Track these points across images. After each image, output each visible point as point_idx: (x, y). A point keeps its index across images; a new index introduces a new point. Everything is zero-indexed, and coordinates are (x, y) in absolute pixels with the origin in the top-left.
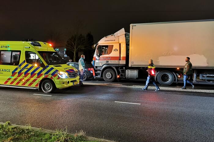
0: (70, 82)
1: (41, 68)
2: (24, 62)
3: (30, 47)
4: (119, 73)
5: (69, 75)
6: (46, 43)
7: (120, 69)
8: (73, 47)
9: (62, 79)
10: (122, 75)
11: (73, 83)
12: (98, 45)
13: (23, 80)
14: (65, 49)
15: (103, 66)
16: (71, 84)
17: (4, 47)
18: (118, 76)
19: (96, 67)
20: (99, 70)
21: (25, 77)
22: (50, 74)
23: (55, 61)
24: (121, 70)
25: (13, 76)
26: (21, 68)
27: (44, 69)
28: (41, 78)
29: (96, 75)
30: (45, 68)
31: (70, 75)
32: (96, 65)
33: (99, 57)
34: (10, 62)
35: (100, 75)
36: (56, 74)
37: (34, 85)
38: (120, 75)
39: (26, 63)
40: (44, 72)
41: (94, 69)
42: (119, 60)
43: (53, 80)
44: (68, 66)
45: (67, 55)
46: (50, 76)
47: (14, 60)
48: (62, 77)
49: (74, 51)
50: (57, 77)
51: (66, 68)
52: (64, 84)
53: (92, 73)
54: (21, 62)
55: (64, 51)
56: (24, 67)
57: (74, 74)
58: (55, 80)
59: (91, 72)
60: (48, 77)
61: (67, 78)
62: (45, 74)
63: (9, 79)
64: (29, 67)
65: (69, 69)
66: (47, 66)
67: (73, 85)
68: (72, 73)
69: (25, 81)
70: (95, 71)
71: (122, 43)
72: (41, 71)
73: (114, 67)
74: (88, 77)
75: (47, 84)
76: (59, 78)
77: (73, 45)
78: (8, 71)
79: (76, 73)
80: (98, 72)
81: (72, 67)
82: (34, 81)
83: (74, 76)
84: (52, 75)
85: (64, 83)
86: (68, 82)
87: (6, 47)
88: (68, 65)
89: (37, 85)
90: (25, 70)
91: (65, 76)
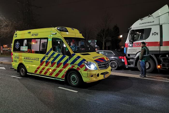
0: (100, 75)
1: (67, 57)
2: (51, 50)
3: (56, 33)
4: (159, 63)
5: (98, 65)
6: (74, 29)
7: (161, 57)
8: (102, 38)
9: (90, 71)
10: (163, 65)
11: (104, 76)
12: (131, 30)
13: (50, 70)
14: (96, 41)
15: (137, 53)
16: (101, 77)
17: (34, 35)
18: (159, 67)
19: (129, 55)
20: (133, 58)
21: (52, 67)
22: (76, 64)
23: (83, 49)
24: (163, 59)
25: (41, 65)
26: (48, 57)
27: (70, 58)
28: (67, 69)
29: (129, 64)
30: (71, 56)
31: (100, 65)
32: (128, 53)
33: (132, 43)
34: (39, 51)
35: (134, 64)
36: (83, 64)
37: (60, 76)
38: (161, 65)
39: (52, 52)
40: (69, 62)
41: (126, 57)
42: (160, 46)
43: (79, 71)
44: (97, 55)
45: (97, 45)
46: (76, 67)
47: (42, 49)
48: (90, 68)
49: (102, 41)
50: (84, 68)
51: (96, 57)
52: (92, 78)
53: (124, 62)
54: (48, 50)
55: (95, 42)
56: (51, 56)
57: (104, 64)
58: (82, 71)
59: (123, 60)
60: (74, 68)
61: (97, 69)
62: (71, 64)
63: (38, 68)
64: (55, 56)
65: (99, 58)
66: (74, 55)
67: (103, 78)
68: (102, 64)
69: (52, 71)
70: (128, 59)
71: (164, 24)
72: (67, 61)
73: (152, 54)
74: (119, 66)
75: (73, 76)
76: (86, 69)
77: (102, 36)
78: (37, 59)
79: (107, 63)
80: (131, 60)
81: (102, 55)
82: (60, 71)
83: (105, 67)
84: (78, 65)
85: (92, 76)
86: (98, 75)
87: (36, 35)
88: (98, 53)
89: (63, 77)
90: (52, 59)
91: (94, 67)
